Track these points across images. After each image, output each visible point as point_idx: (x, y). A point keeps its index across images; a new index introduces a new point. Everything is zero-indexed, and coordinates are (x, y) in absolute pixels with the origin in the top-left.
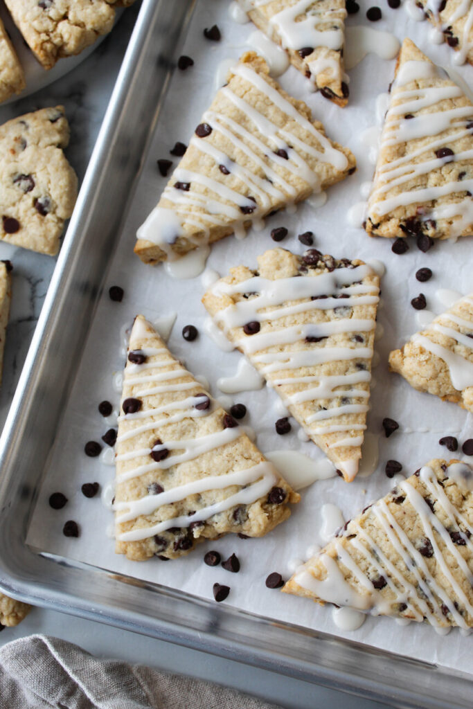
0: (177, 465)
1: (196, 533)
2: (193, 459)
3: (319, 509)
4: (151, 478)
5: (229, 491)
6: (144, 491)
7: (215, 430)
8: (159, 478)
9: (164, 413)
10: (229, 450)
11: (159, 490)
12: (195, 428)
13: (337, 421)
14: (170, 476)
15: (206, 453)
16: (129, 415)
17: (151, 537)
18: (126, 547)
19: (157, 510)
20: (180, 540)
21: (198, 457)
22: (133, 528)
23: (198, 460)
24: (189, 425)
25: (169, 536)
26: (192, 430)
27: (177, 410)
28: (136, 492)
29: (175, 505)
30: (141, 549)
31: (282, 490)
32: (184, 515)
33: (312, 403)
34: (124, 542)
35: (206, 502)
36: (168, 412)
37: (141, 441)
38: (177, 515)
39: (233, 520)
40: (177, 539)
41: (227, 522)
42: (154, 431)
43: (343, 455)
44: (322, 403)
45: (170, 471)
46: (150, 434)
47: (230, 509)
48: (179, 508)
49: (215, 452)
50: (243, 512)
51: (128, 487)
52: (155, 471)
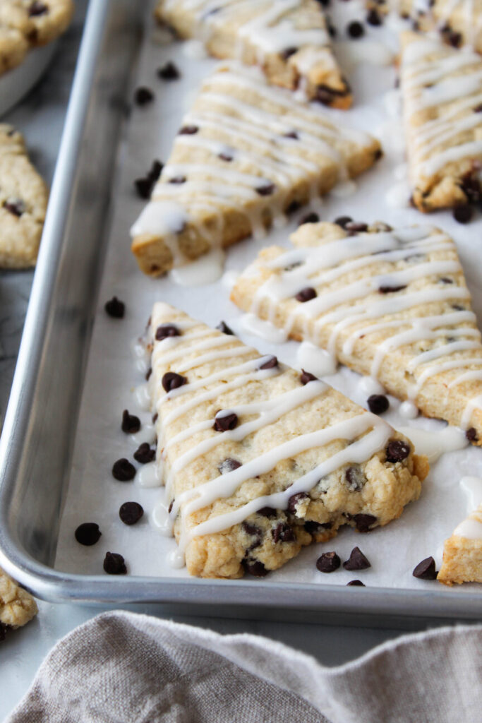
0: (252, 434)
1: (300, 512)
2: (273, 422)
3: (458, 483)
4: (222, 453)
5: (332, 446)
6: (214, 472)
7: (294, 387)
8: (233, 451)
9: (219, 381)
10: (319, 404)
11: (235, 465)
12: (266, 392)
13: (449, 358)
14: (246, 449)
15: (289, 412)
16: (172, 392)
17: (237, 525)
18: (206, 544)
19: (238, 488)
20: (279, 526)
21: (279, 419)
22: (210, 517)
23: (280, 423)
24: (257, 388)
25: (263, 522)
26: (262, 393)
27: (237, 374)
28: (203, 474)
29: (262, 479)
30: (227, 543)
31: (402, 442)
32: (277, 492)
33: (410, 347)
34: (202, 537)
35: (304, 468)
36: (225, 379)
37: (197, 415)
38: (268, 492)
39: (348, 485)
40: (274, 524)
41: (340, 486)
42: (211, 402)
43: (469, 393)
44: (422, 344)
45: (245, 444)
46: (207, 406)
47: (340, 469)
48: (269, 482)
49: (300, 409)
50: (358, 472)
51: (190, 472)
52: (225, 443)
